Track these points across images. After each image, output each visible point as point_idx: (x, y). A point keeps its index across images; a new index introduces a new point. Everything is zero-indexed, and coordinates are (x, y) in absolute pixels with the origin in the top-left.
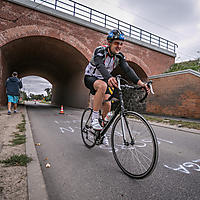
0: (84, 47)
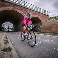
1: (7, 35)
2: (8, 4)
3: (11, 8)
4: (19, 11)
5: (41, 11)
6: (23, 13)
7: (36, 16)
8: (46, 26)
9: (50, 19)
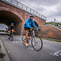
2: (4, 4)
3: (7, 9)
6: (20, 16)
9: (46, 24)
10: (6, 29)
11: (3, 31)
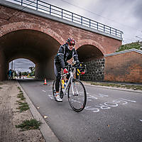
0: (59, 36)
1: (22, 90)
2: (22, 16)
3: (29, 26)
4: (50, 32)
5: (101, 30)
7: (90, 42)
8: (115, 65)
9: (123, 48)
10: (31, 68)
11: (26, 74)
